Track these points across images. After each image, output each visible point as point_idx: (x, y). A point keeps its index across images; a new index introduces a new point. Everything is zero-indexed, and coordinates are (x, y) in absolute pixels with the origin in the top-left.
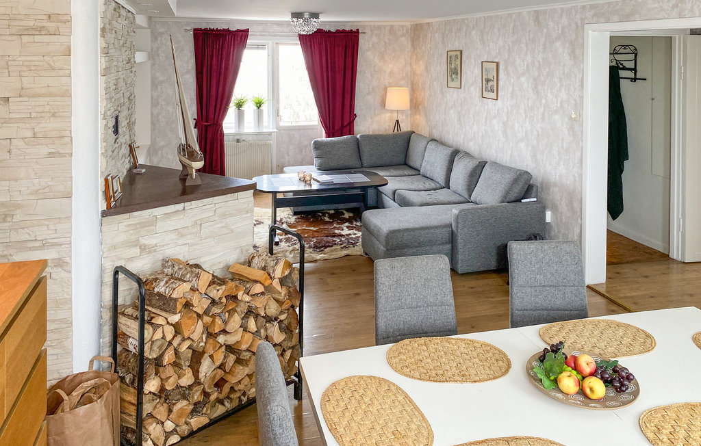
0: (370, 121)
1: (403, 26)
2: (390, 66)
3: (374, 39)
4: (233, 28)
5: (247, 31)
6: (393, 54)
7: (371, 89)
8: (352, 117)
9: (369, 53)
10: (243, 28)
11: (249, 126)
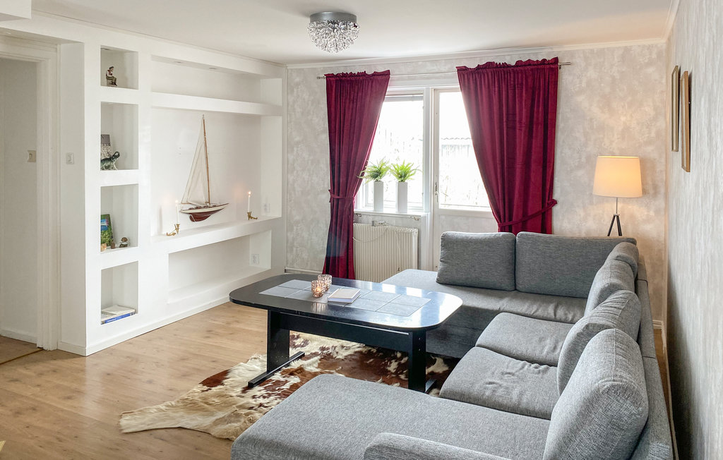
0: (582, 214)
1: (650, 48)
2: (623, 119)
3: (592, 73)
4: (369, 72)
5: (387, 74)
6: (630, 98)
7: (583, 160)
8: (548, 203)
9: (581, 98)
10: (381, 70)
11: (390, 206)
